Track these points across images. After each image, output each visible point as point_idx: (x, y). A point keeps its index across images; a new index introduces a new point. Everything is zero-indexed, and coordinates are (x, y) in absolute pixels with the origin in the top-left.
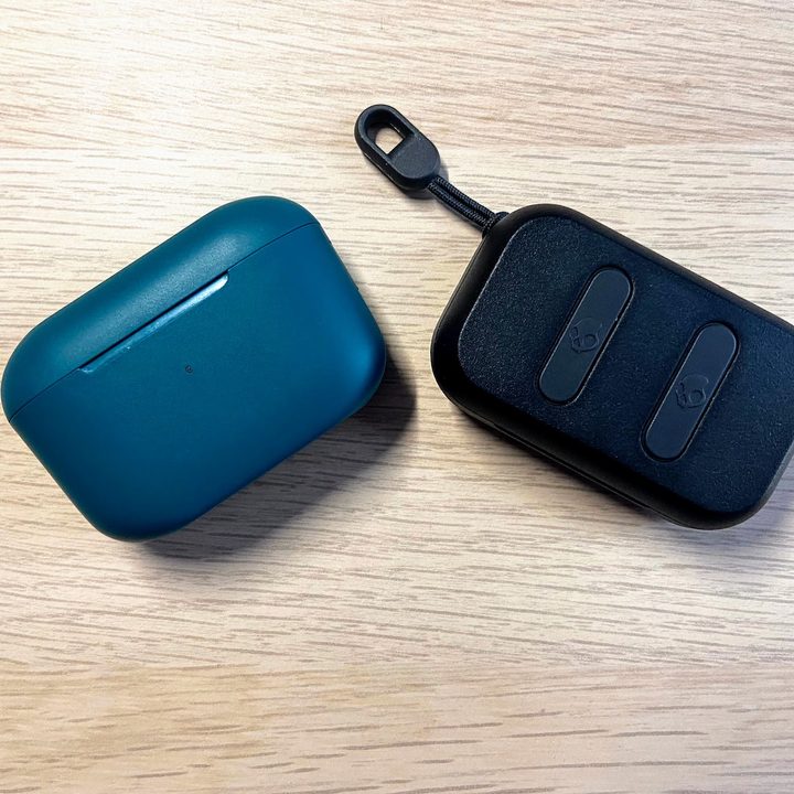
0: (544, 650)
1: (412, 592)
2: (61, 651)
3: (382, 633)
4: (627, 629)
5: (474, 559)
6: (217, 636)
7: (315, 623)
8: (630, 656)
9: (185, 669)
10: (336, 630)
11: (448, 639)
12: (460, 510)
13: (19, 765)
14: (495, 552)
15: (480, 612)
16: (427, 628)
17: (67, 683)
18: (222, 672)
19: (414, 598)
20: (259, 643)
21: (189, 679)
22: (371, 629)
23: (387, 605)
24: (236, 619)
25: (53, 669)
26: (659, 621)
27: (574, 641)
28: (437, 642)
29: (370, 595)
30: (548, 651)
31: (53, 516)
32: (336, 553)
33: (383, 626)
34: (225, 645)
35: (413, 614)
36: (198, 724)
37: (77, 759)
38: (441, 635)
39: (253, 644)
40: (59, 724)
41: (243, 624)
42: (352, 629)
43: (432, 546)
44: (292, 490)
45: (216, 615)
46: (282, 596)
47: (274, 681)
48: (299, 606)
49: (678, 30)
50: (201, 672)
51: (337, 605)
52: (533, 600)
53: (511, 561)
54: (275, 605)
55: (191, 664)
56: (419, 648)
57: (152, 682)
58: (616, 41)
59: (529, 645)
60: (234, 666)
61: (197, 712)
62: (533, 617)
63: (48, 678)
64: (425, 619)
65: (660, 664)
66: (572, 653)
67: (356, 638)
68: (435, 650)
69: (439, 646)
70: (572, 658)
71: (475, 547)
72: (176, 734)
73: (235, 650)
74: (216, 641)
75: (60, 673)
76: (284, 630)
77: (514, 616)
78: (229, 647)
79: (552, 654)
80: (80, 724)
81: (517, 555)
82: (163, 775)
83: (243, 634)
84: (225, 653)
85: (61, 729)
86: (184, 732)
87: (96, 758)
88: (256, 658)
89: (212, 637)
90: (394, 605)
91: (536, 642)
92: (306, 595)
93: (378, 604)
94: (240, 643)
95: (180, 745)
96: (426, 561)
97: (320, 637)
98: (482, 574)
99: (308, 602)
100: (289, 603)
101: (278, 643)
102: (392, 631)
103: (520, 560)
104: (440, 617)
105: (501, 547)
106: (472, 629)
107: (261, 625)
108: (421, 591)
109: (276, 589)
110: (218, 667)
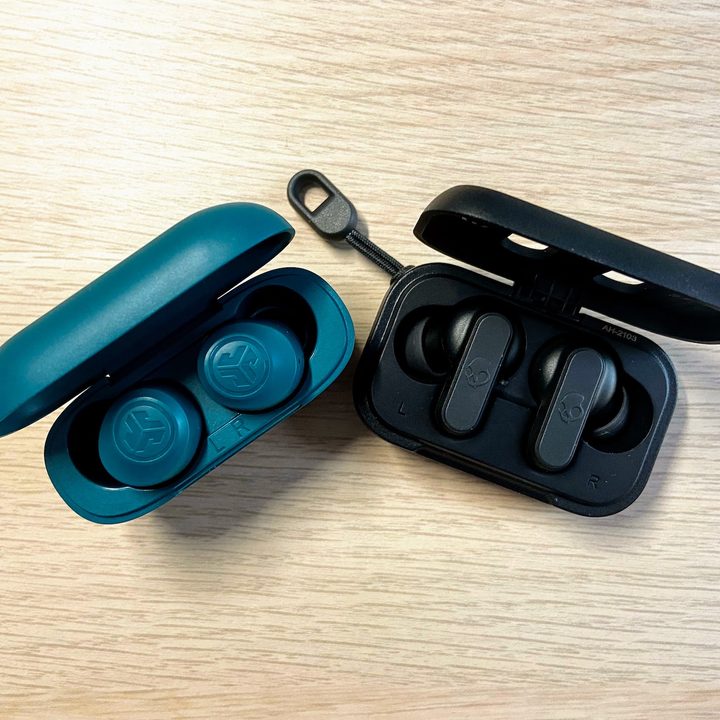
0: (427, 674)
1: (316, 626)
2: (21, 677)
3: (292, 661)
4: (497, 655)
5: (370, 597)
6: (152, 665)
7: (234, 654)
8: (500, 678)
9: (125, 692)
10: (252, 659)
11: (346, 665)
12: (356, 555)
14: (387, 591)
15: (373, 642)
16: (328, 657)
17: (29, 704)
18: (157, 695)
19: (318, 631)
20: (188, 670)
21: (129, 701)
22: (283, 658)
23: (296, 637)
24: (168, 650)
25: (14, 692)
26: (524, 649)
27: (453, 666)
28: (338, 669)
29: (281, 629)
30: (431, 674)
31: (12, 565)
32: (252, 593)
33: (291, 655)
34: (159, 673)
35: (317, 644)
38: (341, 662)
39: (182, 672)
42: (266, 658)
43: (333, 587)
44: (214, 540)
45: (151, 648)
46: (207, 631)
47: (202, 702)
48: (222, 639)
49: (538, 146)
50: (139, 696)
51: (253, 638)
52: (418, 631)
53: (399, 599)
54: (201, 638)
55: (130, 688)
56: (322, 673)
57: (99, 703)
58: (485, 155)
59: (415, 670)
60: (167, 690)
62: (419, 647)
63: (13, 699)
64: (327, 649)
65: (525, 685)
66: (452, 676)
67: (269, 667)
68: (336, 675)
69: (339, 671)
70: (451, 680)
71: (370, 587)
73: (167, 676)
74: (151, 669)
75: (22, 695)
76: (209, 659)
77: (402, 645)
78: (162, 674)
79: (435, 677)
81: (405, 593)
83: (173, 663)
84: (157, 680)
88: (185, 683)
89: (148, 665)
90: (301, 637)
91: (422, 667)
92: (227, 630)
93: (288, 636)
94: (171, 671)
96: (328, 600)
97: (238, 665)
98: (375, 610)
99: (229, 636)
100: (213, 636)
101: (204, 670)
102: (300, 660)
103: (407, 598)
104: (341, 647)
105: (391, 587)
106: (367, 657)
107: (188, 655)
108: (324, 625)
109: (202, 625)
110: (154, 691)
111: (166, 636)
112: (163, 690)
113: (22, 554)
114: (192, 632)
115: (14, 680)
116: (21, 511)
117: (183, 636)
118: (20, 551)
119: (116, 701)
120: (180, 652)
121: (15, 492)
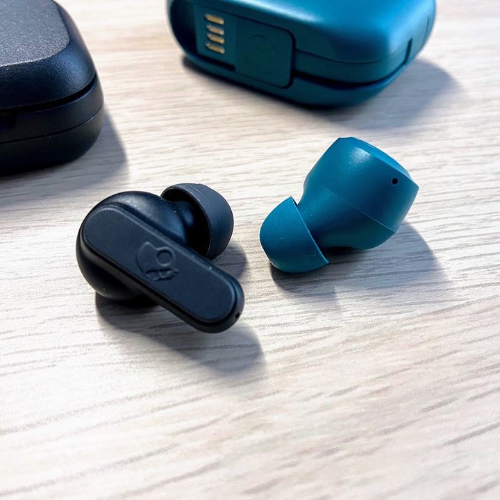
2: (288, 324)
6: (449, 278)
9: (435, 313)
13: (287, 471)
17: (310, 354)
18: (476, 307)
20: (493, 276)
21: (445, 321)
24: (457, 262)
25: (287, 344)
34: (462, 284)
36: (484, 363)
37: (362, 440)
40: (319, 401)
41: (467, 264)
46: (488, 236)
50: (455, 312)
54: (486, 244)
60: (484, 299)
61: (475, 350)
63: (286, 354)
72: (467, 379)
73: (475, 286)
74: (450, 282)
78: (467, 285)
80: (346, 396)
82: (482, 432)
83: (472, 271)
84: (467, 291)
85: (325, 408)
86: (476, 374)
87: (386, 432)
95: (481, 391)
100: (499, 240)
107: (484, 262)
109: (477, 233)
110: (469, 304)
111: (445, 249)
112: (480, 301)
114: (472, 241)
116: (230, 178)
117: (467, 246)
119: (427, 324)
120: (473, 260)
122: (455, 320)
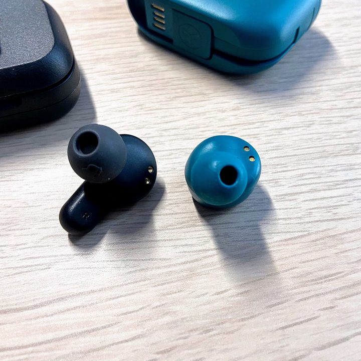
2: (192, 245)
6: (299, 215)
9: (286, 240)
13: (181, 342)
17: (203, 266)
18: (313, 237)
20: (329, 214)
21: (291, 247)
24: (307, 202)
25: (189, 259)
32: (353, 154)
34: (307, 220)
36: (310, 277)
37: (227, 325)
39: (329, 216)
40: (205, 298)
41: (314, 204)
44: (309, 128)
45: (293, 203)
46: (331, 184)
47: (354, 236)
48: (346, 187)
50: (299, 240)
54: (329, 190)
55: (288, 236)
60: (320, 231)
61: (307, 268)
63: (188, 266)
72: (298, 287)
73: (315, 222)
74: (300, 218)
75: (197, 260)
76: (343, 203)
78: (311, 220)
80: (222, 295)
82: (301, 322)
83: (316, 210)
84: (310, 225)
85: (208, 303)
86: (304, 284)
87: (243, 320)
88: (332, 224)
89: (296, 215)
92: (347, 181)
94: (317, 215)
95: (305, 295)
99: (350, 184)
100: (338, 187)
101: (342, 211)
107: (325, 203)
109: (325, 181)
110: (309, 234)
111: (301, 193)
112: (317, 232)
113: (171, 159)
114: (319, 186)
115: (186, 249)
116: (164, 133)
117: (315, 190)
118: (170, 157)
119: (280, 248)
120: (317, 202)
121: (158, 124)
122: (298, 246)
